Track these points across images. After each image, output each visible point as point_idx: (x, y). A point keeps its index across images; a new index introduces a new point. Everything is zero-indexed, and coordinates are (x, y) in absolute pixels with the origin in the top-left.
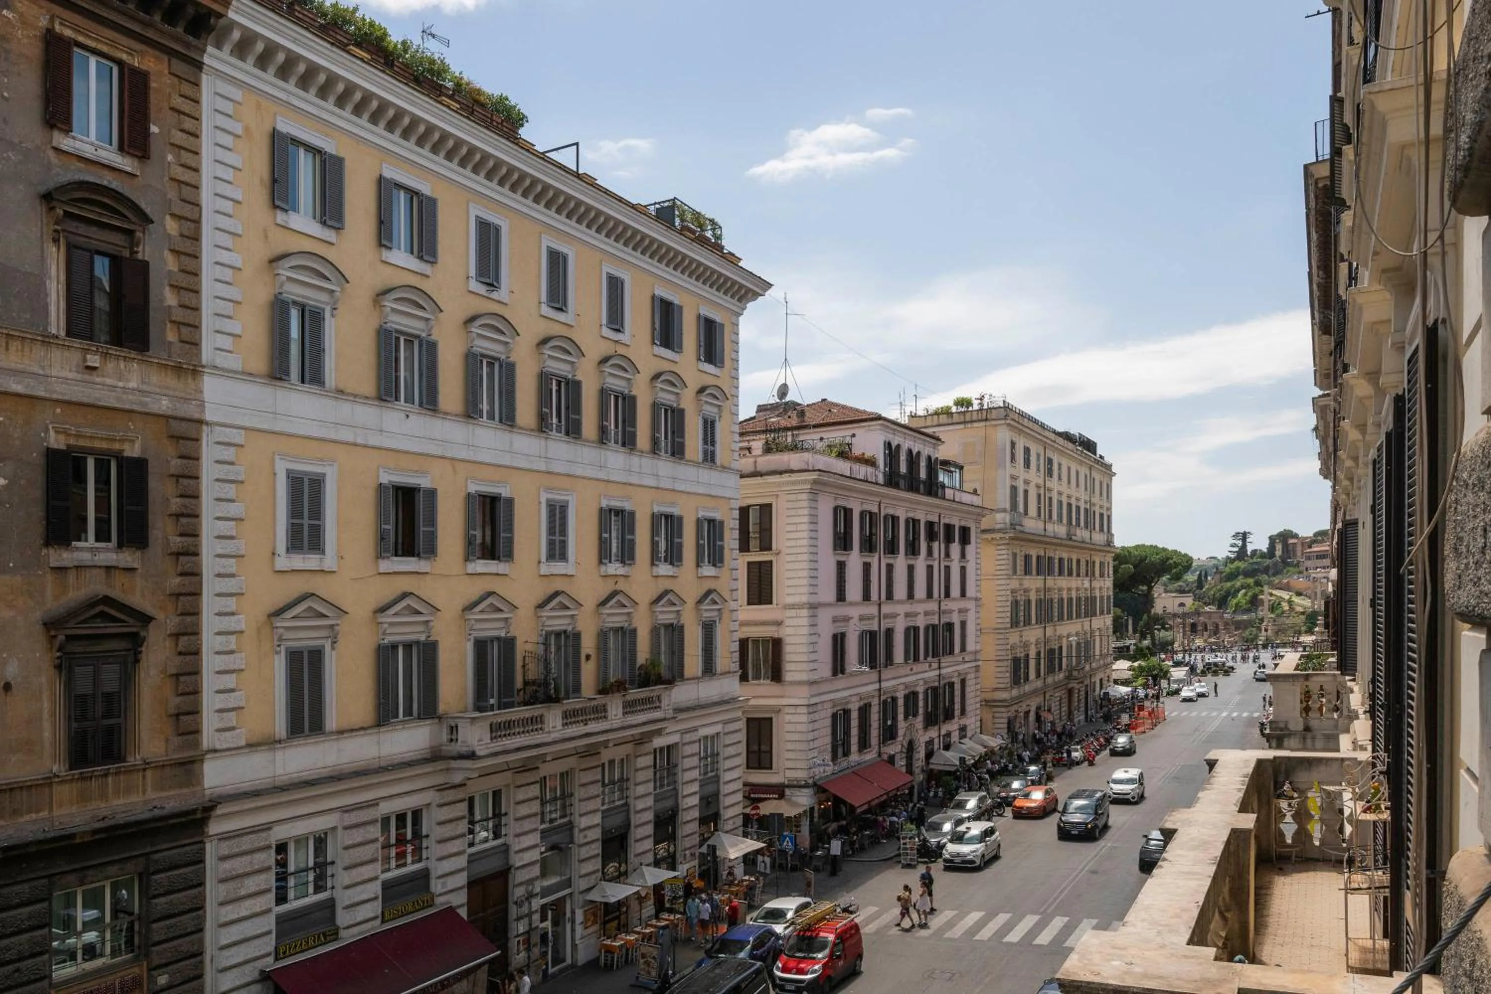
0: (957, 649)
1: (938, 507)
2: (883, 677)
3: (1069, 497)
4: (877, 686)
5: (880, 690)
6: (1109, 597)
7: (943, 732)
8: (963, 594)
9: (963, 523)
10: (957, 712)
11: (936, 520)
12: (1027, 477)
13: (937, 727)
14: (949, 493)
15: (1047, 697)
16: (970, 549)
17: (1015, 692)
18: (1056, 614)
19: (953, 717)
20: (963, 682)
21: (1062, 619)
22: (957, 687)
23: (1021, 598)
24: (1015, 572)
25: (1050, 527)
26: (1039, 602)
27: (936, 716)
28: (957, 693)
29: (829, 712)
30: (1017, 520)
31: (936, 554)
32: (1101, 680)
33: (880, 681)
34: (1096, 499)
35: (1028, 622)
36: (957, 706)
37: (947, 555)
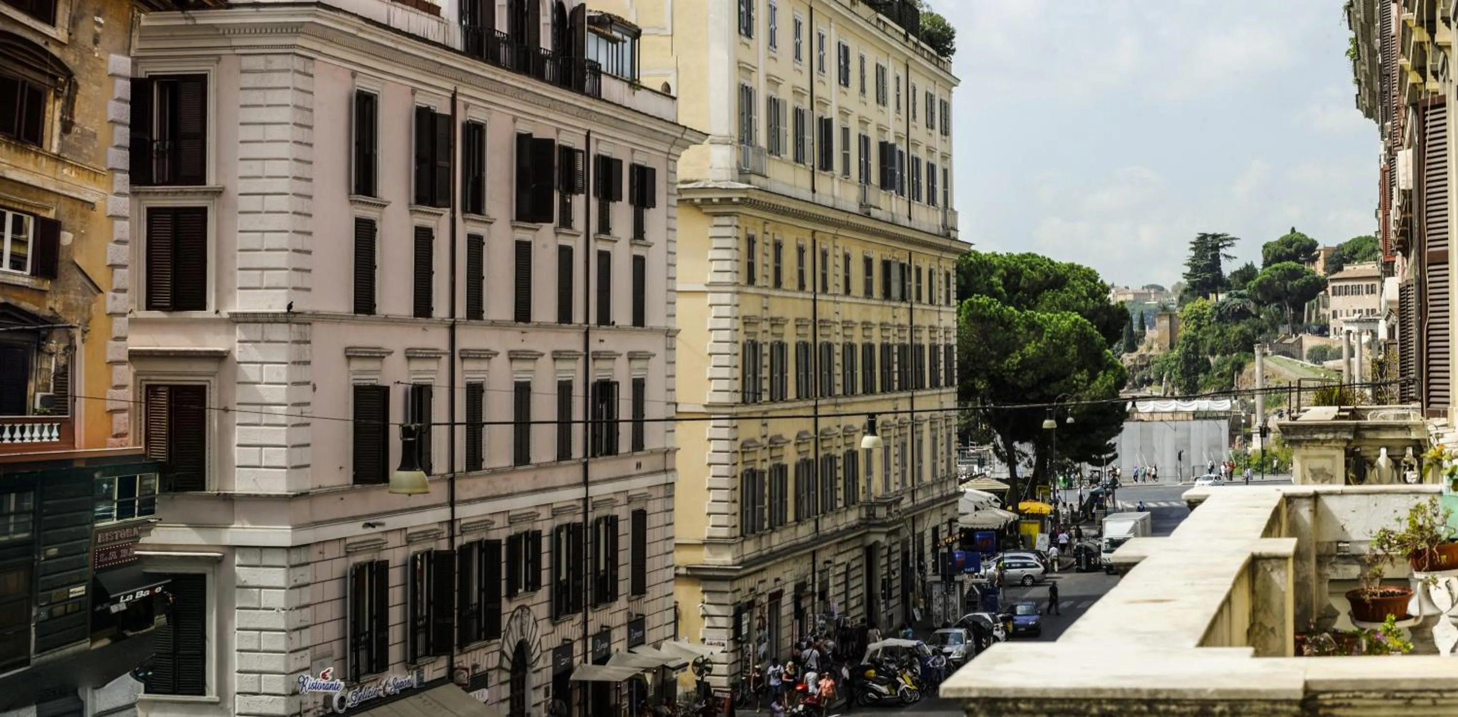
0: (625, 442)
1: (587, 114)
2: (460, 494)
3: (863, 122)
4: (444, 514)
5: (452, 522)
6: (949, 348)
7: (593, 628)
8: (639, 318)
9: (640, 159)
10: (624, 586)
11: (580, 145)
12: (775, 70)
13: (579, 617)
14: (612, 88)
15: (819, 565)
16: (654, 218)
17: (750, 549)
18: (839, 380)
19: (614, 597)
20: (639, 518)
21: (853, 393)
22: (625, 528)
23: (766, 339)
24: (751, 280)
25: (824, 183)
26: (803, 348)
27: (578, 591)
28: (625, 542)
29: (342, 566)
30: (752, 163)
31: (578, 223)
32: (935, 530)
33: (452, 503)
34: (919, 132)
35: (778, 394)
36: (624, 572)
37: (605, 227)
